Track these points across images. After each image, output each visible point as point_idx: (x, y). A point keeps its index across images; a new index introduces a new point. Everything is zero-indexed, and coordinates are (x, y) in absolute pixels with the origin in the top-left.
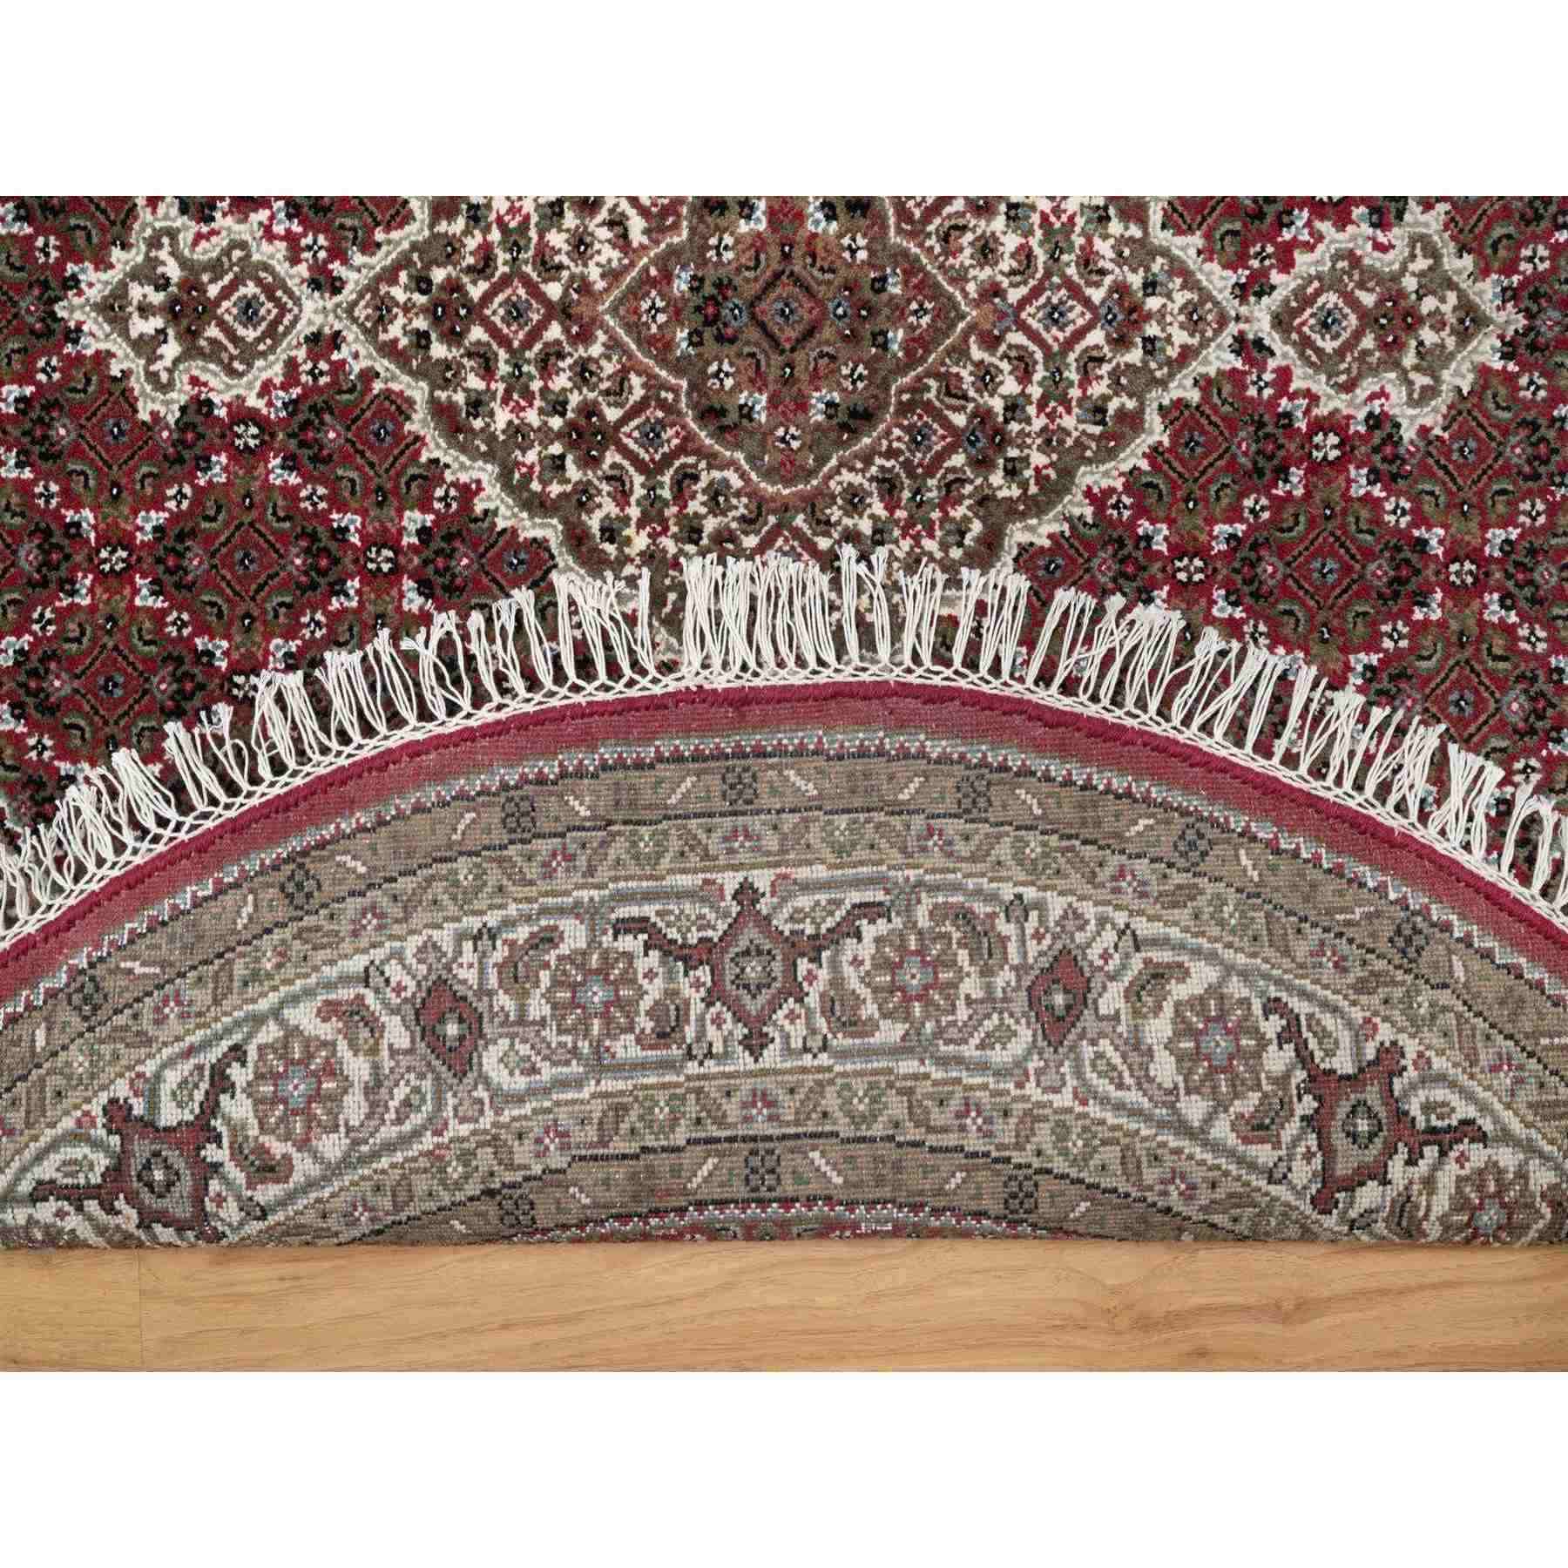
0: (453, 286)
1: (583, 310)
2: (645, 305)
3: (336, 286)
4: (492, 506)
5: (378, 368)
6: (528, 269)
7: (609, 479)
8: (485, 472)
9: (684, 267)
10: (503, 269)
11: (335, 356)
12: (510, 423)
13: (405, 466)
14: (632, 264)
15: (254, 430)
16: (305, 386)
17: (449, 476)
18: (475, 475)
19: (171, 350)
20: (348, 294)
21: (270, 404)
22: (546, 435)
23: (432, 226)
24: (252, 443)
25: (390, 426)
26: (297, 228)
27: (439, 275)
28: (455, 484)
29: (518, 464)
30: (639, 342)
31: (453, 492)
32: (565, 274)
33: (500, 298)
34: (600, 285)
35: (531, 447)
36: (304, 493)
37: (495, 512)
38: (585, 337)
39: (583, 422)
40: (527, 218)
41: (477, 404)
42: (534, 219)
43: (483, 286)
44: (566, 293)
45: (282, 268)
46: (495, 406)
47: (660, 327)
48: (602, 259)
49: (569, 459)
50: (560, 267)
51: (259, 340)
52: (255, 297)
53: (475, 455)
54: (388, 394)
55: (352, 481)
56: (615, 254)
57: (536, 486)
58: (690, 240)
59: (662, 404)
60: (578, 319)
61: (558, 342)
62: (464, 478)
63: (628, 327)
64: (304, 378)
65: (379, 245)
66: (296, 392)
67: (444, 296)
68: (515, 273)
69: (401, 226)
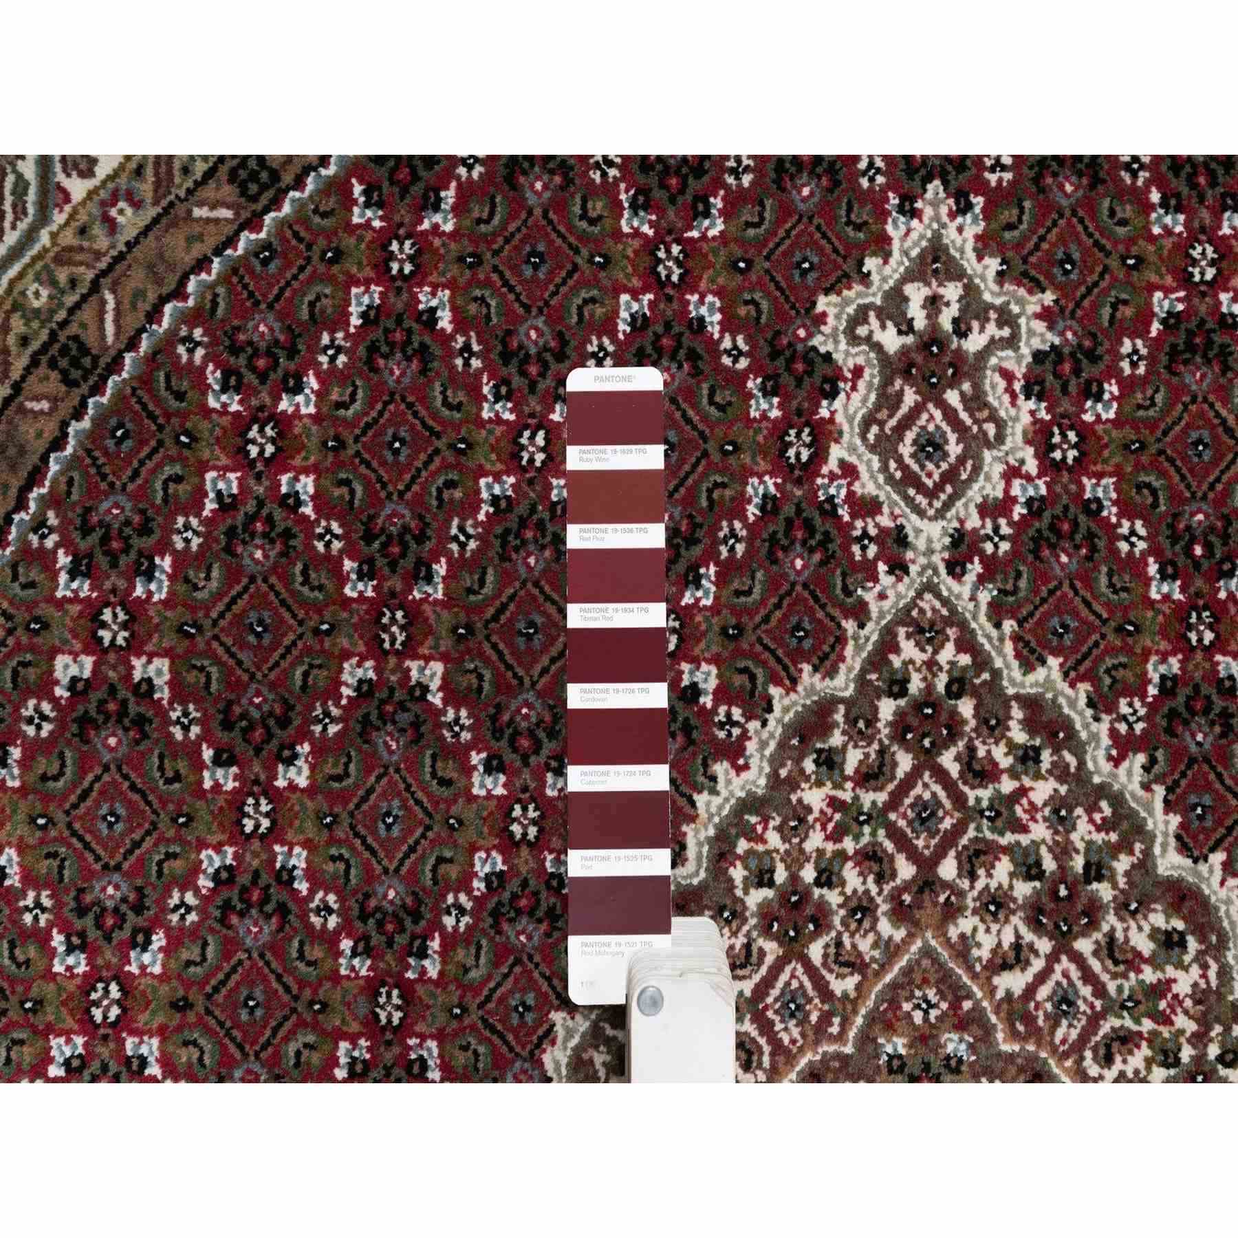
0: (954, 726)
1: (928, 914)
2: (931, 994)
3: (956, 568)
4: (721, 786)
5: (870, 626)
6: (971, 833)
7: (748, 947)
8: (756, 778)
9: (971, 1047)
10: (971, 795)
11: (882, 567)
12: (809, 810)
13: (764, 664)
14: (974, 976)
15: (805, 455)
16: (851, 526)
17: (753, 725)
18: (754, 762)
19: (891, 340)
20: (948, 584)
21: (832, 477)
22: (795, 859)
23: (1017, 697)
24: (791, 453)
25: (807, 644)
26: (1019, 511)
27: (966, 708)
28: (745, 736)
29: (765, 821)
30: (894, 986)
31: (736, 732)
32: (965, 884)
33: (942, 794)
34: (953, 933)
35: (785, 839)
36: (737, 525)
37: (714, 792)
38: (900, 913)
39: (809, 911)
40: (1025, 830)
41: (830, 762)
42: (1024, 840)
43: (954, 769)
44: (946, 885)
45: (975, 493)
46: (828, 789)
47: (909, 1015)
48: (981, 936)
49: (767, 893)
50: (973, 877)
51: (900, 460)
52: (946, 455)
53: (776, 761)
54: (841, 640)
55: (749, 593)
56: (984, 953)
57: (742, 846)
58: (1000, 1054)
59: (826, 1018)
60: (917, 904)
61: (894, 875)
62: (751, 747)
63: (908, 971)
64: (859, 524)
65: (998, 625)
66: (844, 513)
67: (944, 717)
68: (969, 813)
69: (1018, 656)
